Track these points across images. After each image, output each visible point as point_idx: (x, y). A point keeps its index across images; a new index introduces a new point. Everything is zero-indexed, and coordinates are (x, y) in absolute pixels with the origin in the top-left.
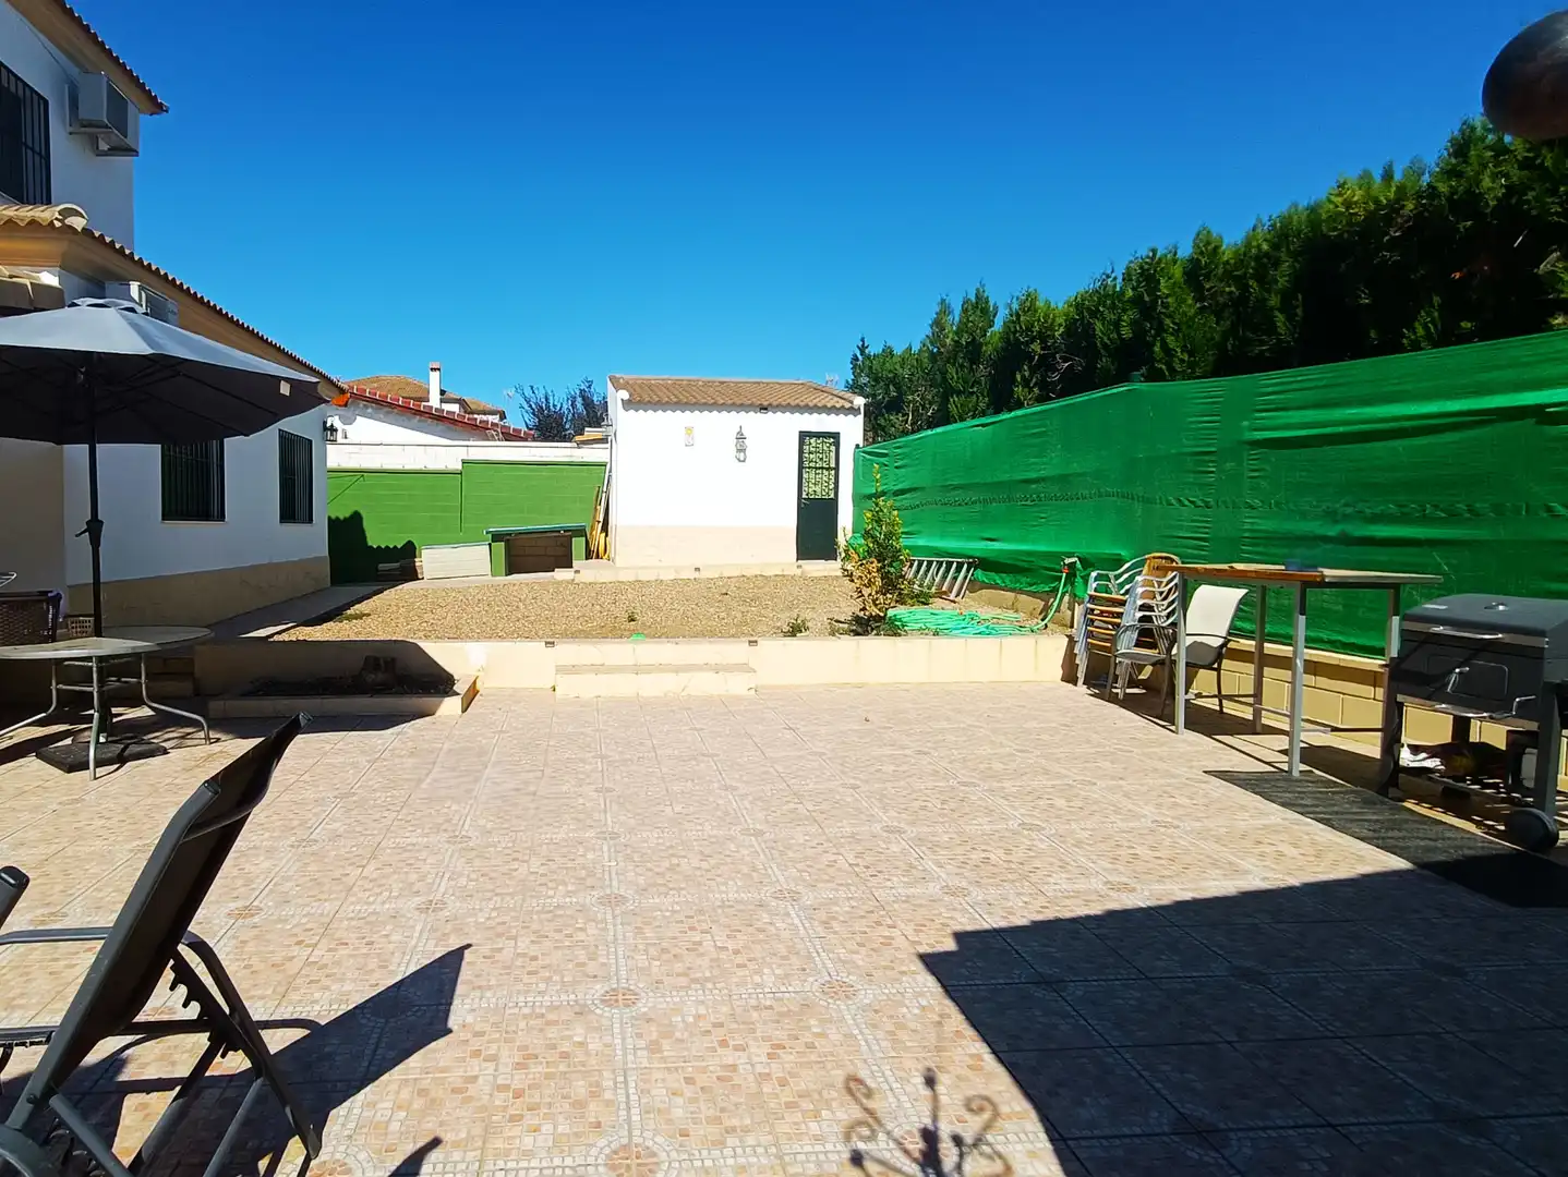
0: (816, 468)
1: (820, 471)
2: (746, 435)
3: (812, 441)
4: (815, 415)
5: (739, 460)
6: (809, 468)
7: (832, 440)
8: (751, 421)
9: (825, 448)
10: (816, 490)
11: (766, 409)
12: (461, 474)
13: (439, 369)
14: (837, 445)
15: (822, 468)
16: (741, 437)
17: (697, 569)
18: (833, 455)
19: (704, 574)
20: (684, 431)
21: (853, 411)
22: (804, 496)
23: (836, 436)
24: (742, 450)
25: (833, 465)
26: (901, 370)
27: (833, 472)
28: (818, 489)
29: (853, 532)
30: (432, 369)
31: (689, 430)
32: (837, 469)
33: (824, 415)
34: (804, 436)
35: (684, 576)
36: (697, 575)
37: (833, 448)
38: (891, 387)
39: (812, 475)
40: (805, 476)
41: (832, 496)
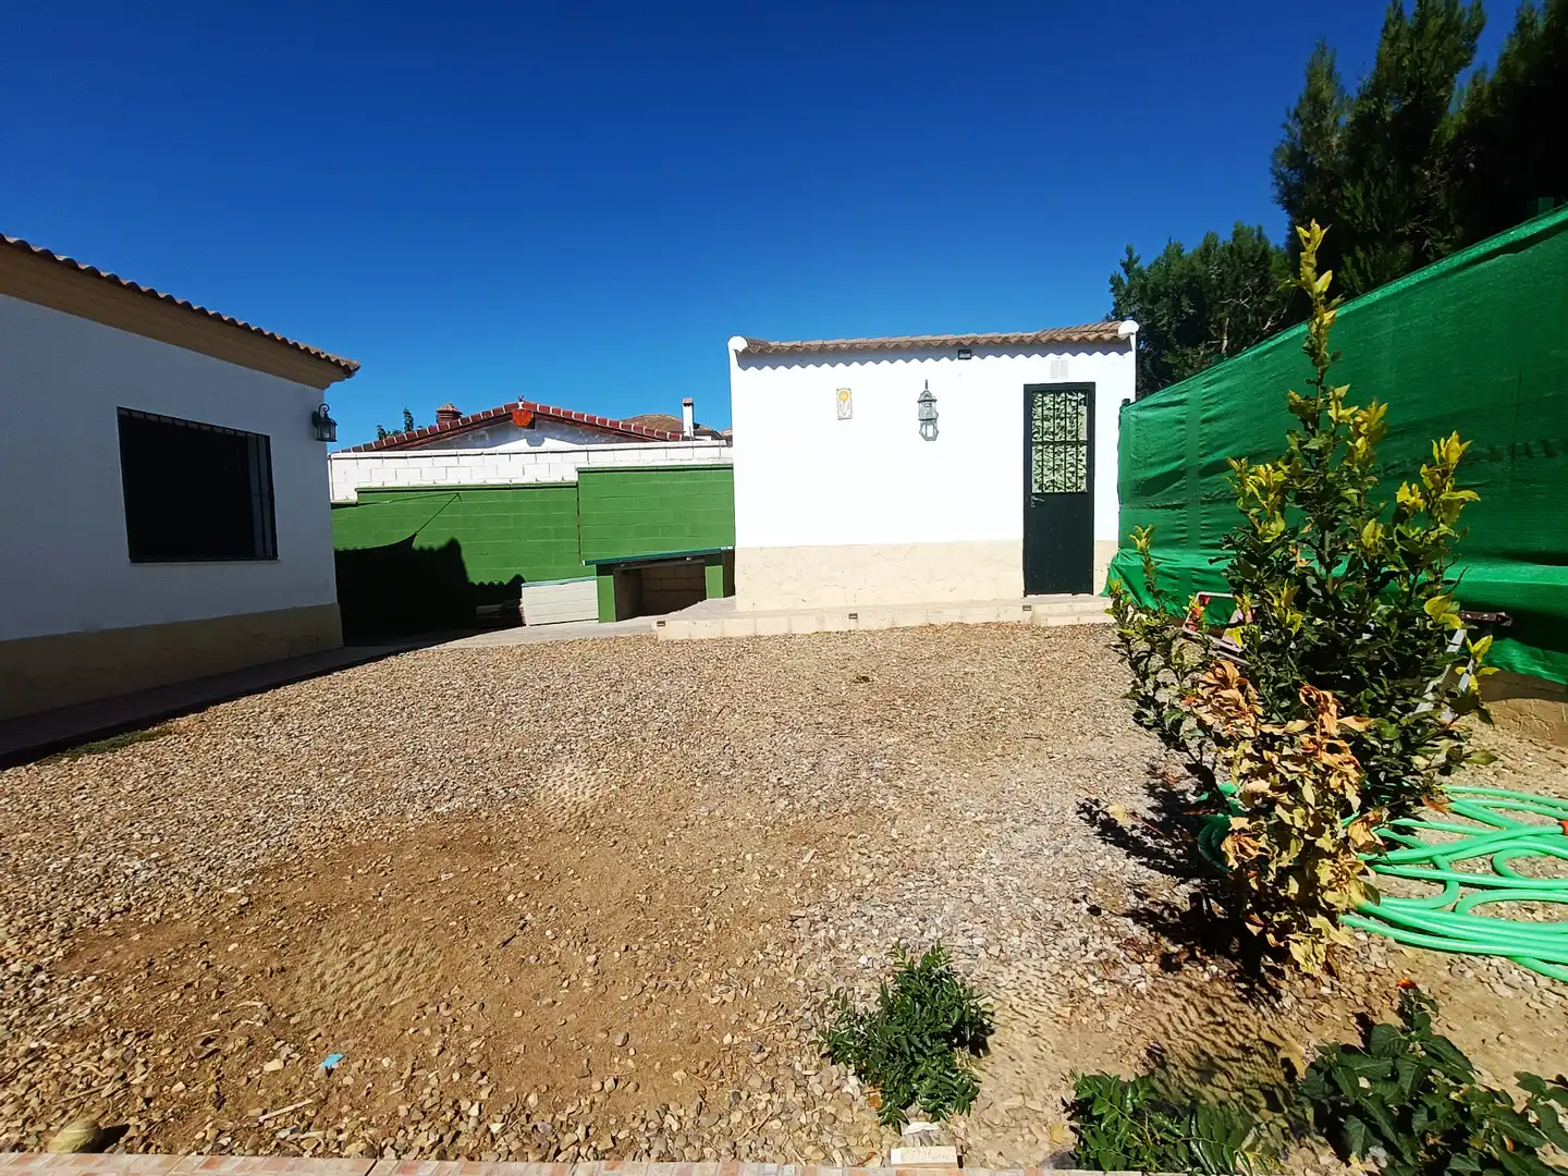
0: (1054, 443)
1: (1061, 448)
2: (935, 395)
3: (1047, 400)
4: (1051, 357)
5: (926, 438)
6: (1043, 443)
7: (1081, 396)
8: (942, 373)
9: (1069, 410)
10: (1056, 479)
11: (969, 352)
12: (577, 486)
13: (692, 404)
14: (1090, 402)
15: (1065, 443)
16: (927, 400)
17: (854, 616)
18: (1083, 420)
19: (865, 623)
20: (834, 396)
21: (1120, 345)
22: (1035, 489)
23: (1087, 390)
24: (929, 420)
25: (1083, 437)
26: (1203, 268)
27: (1084, 449)
28: (1058, 478)
29: (1121, 547)
30: (685, 405)
31: (844, 394)
32: (1090, 443)
33: (1067, 356)
34: (1032, 393)
35: (832, 627)
36: (852, 625)
37: (1083, 409)
38: (1185, 302)
39: (1049, 456)
40: (1036, 457)
41: (1084, 487)
